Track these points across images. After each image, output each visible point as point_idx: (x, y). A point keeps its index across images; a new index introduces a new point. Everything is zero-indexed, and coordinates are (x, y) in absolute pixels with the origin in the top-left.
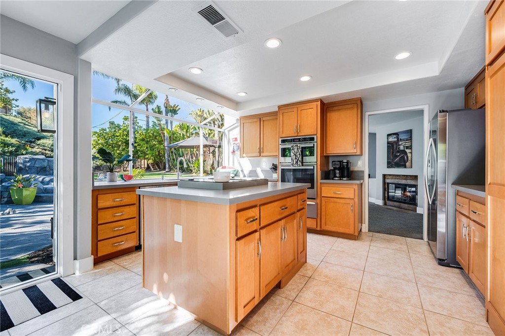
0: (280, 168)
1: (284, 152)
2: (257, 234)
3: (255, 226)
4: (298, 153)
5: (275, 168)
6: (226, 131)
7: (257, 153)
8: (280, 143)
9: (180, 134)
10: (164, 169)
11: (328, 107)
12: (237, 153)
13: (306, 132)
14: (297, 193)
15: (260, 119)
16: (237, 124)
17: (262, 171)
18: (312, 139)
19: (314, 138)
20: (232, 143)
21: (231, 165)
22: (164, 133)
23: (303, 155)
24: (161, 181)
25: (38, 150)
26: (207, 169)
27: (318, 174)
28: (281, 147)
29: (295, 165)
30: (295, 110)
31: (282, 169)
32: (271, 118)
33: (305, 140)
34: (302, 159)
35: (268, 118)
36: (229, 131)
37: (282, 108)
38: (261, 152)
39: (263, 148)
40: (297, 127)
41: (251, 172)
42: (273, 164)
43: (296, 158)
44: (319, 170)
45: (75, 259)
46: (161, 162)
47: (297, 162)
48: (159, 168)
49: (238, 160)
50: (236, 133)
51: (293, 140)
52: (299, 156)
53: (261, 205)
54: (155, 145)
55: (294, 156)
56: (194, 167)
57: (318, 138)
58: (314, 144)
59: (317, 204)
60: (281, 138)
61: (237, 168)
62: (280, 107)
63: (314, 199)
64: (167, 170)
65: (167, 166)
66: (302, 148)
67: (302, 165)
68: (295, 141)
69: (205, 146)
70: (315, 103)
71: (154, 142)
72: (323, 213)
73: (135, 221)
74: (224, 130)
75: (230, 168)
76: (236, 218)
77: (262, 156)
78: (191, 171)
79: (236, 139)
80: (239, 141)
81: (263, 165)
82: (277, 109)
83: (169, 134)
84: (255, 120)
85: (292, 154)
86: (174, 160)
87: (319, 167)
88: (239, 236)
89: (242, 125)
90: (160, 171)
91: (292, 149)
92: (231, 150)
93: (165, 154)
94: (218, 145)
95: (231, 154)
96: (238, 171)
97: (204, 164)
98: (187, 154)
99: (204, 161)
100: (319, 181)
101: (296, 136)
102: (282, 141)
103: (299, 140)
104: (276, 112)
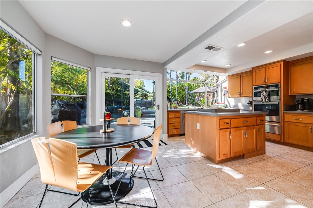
0: (254, 103)
1: (256, 94)
2: (229, 130)
3: (228, 126)
4: (266, 95)
5: (250, 103)
6: (220, 84)
7: (239, 95)
8: (253, 89)
9: (193, 85)
10: (185, 104)
11: (292, 64)
12: (227, 95)
13: (273, 81)
14: (257, 116)
15: (241, 76)
16: (226, 79)
17: (241, 105)
18: (277, 85)
19: (278, 85)
20: (223, 90)
21: (223, 102)
22: (185, 85)
23: (270, 96)
24: (188, 109)
25: (138, 97)
26: (209, 104)
27: (282, 107)
28: (254, 91)
29: (264, 102)
30: (264, 69)
31: (255, 104)
32: (248, 74)
33: (271, 86)
34: (269, 98)
35: (246, 75)
36: (221, 83)
37: (254, 69)
38: (241, 95)
39: (243, 92)
40: (265, 79)
41: (235, 106)
42: (250, 101)
43: (264, 98)
44: (283, 105)
45: (163, 134)
46: (184, 100)
47: (265, 100)
48: (183, 103)
49: (227, 99)
50: (226, 84)
51: (263, 87)
52: (266, 96)
53: (231, 119)
54: (181, 92)
55: (263, 97)
56: (201, 103)
57: (282, 85)
58: (278, 89)
59: (281, 126)
60: (254, 86)
61: (226, 103)
62: (253, 68)
63: (279, 122)
64: (187, 105)
65: (187, 103)
66: (269, 91)
67: (270, 101)
69: (208, 92)
70: (279, 63)
71: (180, 90)
72: (286, 132)
73: (180, 124)
74: (219, 83)
75: (222, 103)
76: (219, 122)
77: (242, 97)
78: (200, 105)
79: (226, 88)
80: (227, 89)
81: (244, 101)
82: (251, 69)
83: (188, 86)
84: (237, 76)
85: (262, 95)
86: (190, 99)
87: (283, 103)
88: (221, 128)
89: (229, 80)
90: (183, 105)
91: (261, 92)
92: (223, 94)
93: (185, 96)
94: (215, 90)
95: (222, 96)
96: (227, 105)
97: (208, 101)
98: (197, 96)
99: (208, 100)
100: (283, 111)
101: (265, 85)
102: (255, 88)
103: (267, 87)
104: (251, 71)
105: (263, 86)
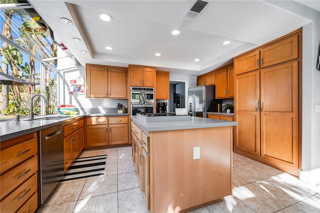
0: (131, 106)
4: (145, 97)
5: (121, 106)
7: (105, 95)
8: (131, 90)
13: (148, 84)
15: (108, 69)
17: (103, 108)
18: (152, 90)
20: (69, 84)
27: (155, 110)
28: (132, 92)
29: (143, 105)
30: (141, 70)
31: (133, 107)
33: (148, 89)
35: (115, 70)
38: (108, 95)
39: (110, 92)
40: (143, 81)
42: (119, 104)
44: (155, 107)
47: (144, 103)
52: (145, 99)
55: (142, 99)
57: (155, 89)
58: (153, 93)
60: (131, 86)
62: (130, 65)
66: (147, 94)
67: (147, 105)
68: (142, 89)
74: (59, 71)
75: (70, 106)
77: (110, 98)
79: (75, 81)
81: (105, 104)
84: (102, 69)
85: (141, 97)
89: (89, 71)
91: (140, 94)
101: (142, 87)
102: (133, 89)
103: (145, 89)
104: (127, 68)
105: (141, 88)
